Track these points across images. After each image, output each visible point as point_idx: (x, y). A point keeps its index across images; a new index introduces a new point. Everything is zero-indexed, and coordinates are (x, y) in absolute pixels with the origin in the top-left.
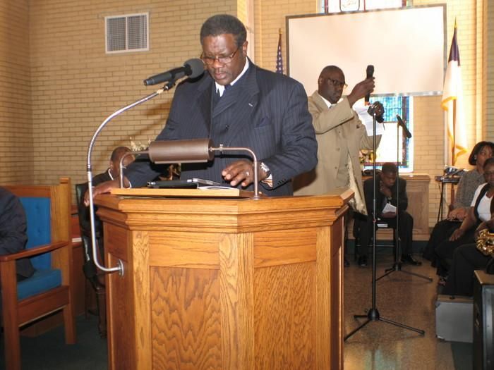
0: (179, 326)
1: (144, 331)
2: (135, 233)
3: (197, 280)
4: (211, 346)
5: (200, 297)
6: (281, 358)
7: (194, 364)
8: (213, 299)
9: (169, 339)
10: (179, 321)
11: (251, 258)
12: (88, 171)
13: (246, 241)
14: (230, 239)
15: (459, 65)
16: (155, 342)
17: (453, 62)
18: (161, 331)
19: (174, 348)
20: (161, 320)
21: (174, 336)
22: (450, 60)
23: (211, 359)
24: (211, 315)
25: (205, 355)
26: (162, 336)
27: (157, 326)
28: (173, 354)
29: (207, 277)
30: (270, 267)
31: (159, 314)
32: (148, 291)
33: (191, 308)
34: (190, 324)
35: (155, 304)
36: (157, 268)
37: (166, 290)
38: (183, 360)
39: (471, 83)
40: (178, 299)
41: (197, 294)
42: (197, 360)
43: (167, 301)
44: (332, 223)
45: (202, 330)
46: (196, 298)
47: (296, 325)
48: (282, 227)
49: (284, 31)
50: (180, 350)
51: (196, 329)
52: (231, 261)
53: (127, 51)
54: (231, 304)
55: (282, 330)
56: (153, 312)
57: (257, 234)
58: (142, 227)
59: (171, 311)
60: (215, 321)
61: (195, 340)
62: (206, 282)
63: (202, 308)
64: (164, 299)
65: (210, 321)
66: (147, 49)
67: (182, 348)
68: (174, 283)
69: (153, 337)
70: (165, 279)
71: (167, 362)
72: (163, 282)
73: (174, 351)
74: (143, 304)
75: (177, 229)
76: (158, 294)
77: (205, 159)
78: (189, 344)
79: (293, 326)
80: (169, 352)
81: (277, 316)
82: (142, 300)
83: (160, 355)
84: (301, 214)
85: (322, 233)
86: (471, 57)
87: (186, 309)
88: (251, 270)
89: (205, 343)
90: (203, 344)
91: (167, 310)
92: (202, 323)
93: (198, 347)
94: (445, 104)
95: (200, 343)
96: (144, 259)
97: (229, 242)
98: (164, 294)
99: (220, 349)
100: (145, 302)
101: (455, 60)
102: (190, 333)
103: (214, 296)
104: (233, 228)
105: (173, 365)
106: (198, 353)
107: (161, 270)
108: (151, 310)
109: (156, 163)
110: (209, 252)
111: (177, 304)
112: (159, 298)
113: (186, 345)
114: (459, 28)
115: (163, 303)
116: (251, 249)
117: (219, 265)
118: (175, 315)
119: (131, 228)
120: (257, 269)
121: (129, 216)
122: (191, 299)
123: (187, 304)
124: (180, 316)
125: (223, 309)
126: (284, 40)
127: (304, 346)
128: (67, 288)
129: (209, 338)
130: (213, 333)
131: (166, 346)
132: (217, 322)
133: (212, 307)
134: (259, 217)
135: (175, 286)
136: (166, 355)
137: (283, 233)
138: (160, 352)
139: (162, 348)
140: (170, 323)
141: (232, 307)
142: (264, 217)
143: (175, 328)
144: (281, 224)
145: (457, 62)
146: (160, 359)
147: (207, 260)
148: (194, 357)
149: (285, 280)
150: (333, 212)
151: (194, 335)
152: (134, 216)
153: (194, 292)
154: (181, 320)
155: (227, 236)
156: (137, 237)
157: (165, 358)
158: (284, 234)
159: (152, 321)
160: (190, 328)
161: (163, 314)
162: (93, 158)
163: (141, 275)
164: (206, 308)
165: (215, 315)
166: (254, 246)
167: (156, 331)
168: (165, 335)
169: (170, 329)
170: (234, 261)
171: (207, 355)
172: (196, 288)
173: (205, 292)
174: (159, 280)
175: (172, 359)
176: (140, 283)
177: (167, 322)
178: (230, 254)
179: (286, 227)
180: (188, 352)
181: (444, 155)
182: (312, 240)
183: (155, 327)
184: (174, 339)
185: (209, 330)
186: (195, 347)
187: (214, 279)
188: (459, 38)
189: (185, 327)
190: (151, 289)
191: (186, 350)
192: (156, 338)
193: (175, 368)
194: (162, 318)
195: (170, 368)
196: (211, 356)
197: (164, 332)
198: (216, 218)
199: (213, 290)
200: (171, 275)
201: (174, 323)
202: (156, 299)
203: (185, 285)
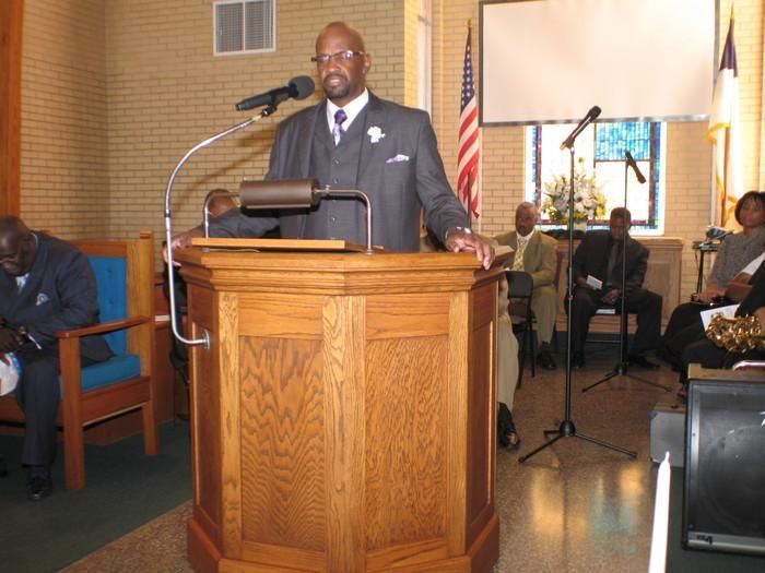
0: (273, 410)
1: (232, 418)
2: (222, 294)
3: (296, 354)
4: (312, 436)
5: (300, 374)
6: (400, 455)
7: (292, 458)
8: (315, 378)
9: (261, 427)
10: (273, 403)
11: (362, 328)
12: (165, 216)
13: (356, 306)
14: (335, 302)
15: (735, 75)
16: (245, 431)
17: (726, 71)
18: (252, 417)
19: (268, 438)
20: (252, 403)
21: (268, 423)
22: (722, 67)
23: (311, 453)
24: (312, 398)
25: (305, 447)
26: (253, 424)
27: (248, 411)
28: (267, 445)
29: (308, 350)
30: (388, 339)
31: (249, 396)
32: (237, 366)
33: (288, 388)
34: (286, 409)
35: (244, 383)
36: (247, 339)
37: (258, 365)
38: (277, 454)
39: (754, 102)
40: (273, 377)
41: (295, 370)
42: (295, 453)
43: (260, 380)
44: (470, 288)
45: (302, 416)
46: (295, 376)
47: (421, 414)
48: (402, 290)
49: (475, 22)
50: (274, 441)
51: (294, 416)
52: (337, 330)
53: (245, 52)
54: (337, 383)
55: (402, 420)
56: (243, 394)
57: (370, 297)
58: (231, 286)
59: (265, 392)
60: (317, 405)
61: (293, 429)
62: (306, 356)
63: (302, 389)
64: (256, 377)
65: (311, 405)
66: (274, 50)
67: (277, 439)
68: (268, 357)
69: (242, 424)
70: (258, 350)
71: (259, 456)
72: (255, 355)
73: (268, 442)
74: (230, 383)
75: (272, 289)
76: (249, 371)
77: (307, 203)
78: (286, 433)
79: (417, 415)
80: (261, 443)
81: (396, 401)
82: (230, 379)
83: (250, 447)
84: (428, 275)
85: (457, 300)
86: (755, 63)
87: (282, 390)
88: (362, 341)
89: (305, 431)
90: (302, 431)
91: (260, 390)
92: (301, 408)
93: (296, 437)
94: (713, 135)
95: (299, 432)
96: (233, 326)
97: (334, 306)
98: (256, 371)
99: (322, 439)
100: (233, 381)
101: (730, 68)
102: (287, 419)
103: (315, 374)
104: (338, 288)
105: (266, 459)
106: (296, 444)
107: (253, 341)
108: (240, 391)
109: (249, 207)
110: (310, 319)
111: (271, 383)
112: (250, 376)
113: (282, 434)
114: (737, 19)
115: (254, 382)
116: (362, 316)
117: (321, 335)
119: (217, 288)
120: (370, 341)
121: (215, 273)
122: (290, 376)
123: (284, 383)
124: (275, 398)
125: (326, 389)
126: (475, 36)
127: (431, 442)
128: (147, 379)
129: (309, 425)
130: (314, 419)
131: (258, 436)
132: (319, 406)
133: (314, 387)
134: (374, 276)
135: (269, 362)
136: (257, 445)
137: (405, 297)
138: (250, 443)
139: (253, 438)
140: (263, 406)
141: (338, 388)
142: (379, 276)
143: (269, 413)
144: (399, 286)
145: (732, 71)
146: (250, 452)
147: (308, 328)
148: (292, 450)
149: (407, 357)
150: (472, 273)
151: (291, 421)
152: (220, 273)
153: (292, 368)
154: (276, 403)
155: (332, 299)
156: (224, 299)
157: (256, 450)
158: (406, 299)
159: (241, 404)
160: (287, 413)
161: (254, 396)
162: (173, 201)
163: (228, 346)
164: (306, 389)
165: (317, 396)
166: (367, 312)
167: (246, 417)
168: (258, 422)
169: (262, 414)
170: (340, 331)
171: (308, 446)
172: (295, 363)
173: (305, 370)
174: (250, 353)
175: (263, 452)
176: (227, 357)
177: (259, 405)
178: (336, 322)
179: (408, 289)
180: (284, 444)
181: (710, 210)
182: (444, 309)
183: (244, 412)
184: (268, 427)
185: (310, 416)
186: (292, 437)
187: (315, 353)
188: (736, 35)
189: (281, 412)
190: (241, 365)
191: (282, 441)
192: (246, 426)
193: (268, 463)
194: (253, 401)
195: (263, 463)
196: (312, 448)
197: (255, 417)
198: (320, 276)
199: (315, 366)
200: (265, 347)
201: (268, 407)
202: (246, 377)
203: (282, 360)
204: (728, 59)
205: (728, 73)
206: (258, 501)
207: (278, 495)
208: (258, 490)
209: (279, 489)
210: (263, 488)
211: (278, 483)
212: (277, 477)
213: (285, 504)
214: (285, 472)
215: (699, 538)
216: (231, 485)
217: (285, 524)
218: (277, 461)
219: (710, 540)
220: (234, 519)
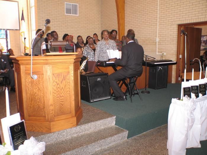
1: (51, 92)
4: (67, 92)
5: (65, 80)
7: (64, 97)
12: (31, 49)
17: (23, 20)
18: (55, 90)
19: (58, 94)
21: (58, 91)
23: (67, 95)
26: (55, 92)
28: (58, 96)
31: (54, 86)
35: (53, 84)
37: (56, 79)
40: (59, 81)
43: (56, 82)
51: (64, 88)
59: (58, 84)
62: (66, 76)
65: (67, 85)
70: (56, 76)
76: (54, 81)
78: (62, 92)
83: (55, 97)
87: (61, 83)
91: (56, 84)
92: (65, 86)
96: (51, 72)
98: (56, 81)
99: (70, 92)
102: (62, 89)
103: (68, 79)
104: (73, 62)
105: (58, 98)
106: (64, 94)
107: (55, 74)
110: (67, 68)
116: (74, 67)
117: (69, 71)
118: (59, 86)
122: (63, 80)
123: (61, 82)
124: (60, 85)
125: (70, 82)
129: (67, 90)
133: (68, 82)
135: (58, 78)
138: (55, 96)
139: (55, 95)
145: (24, 21)
146: (55, 98)
147: (66, 70)
152: (49, 61)
154: (60, 86)
155: (71, 64)
159: (53, 88)
160: (62, 88)
164: (66, 82)
165: (68, 84)
170: (72, 70)
172: (64, 77)
174: (54, 78)
175: (58, 97)
177: (56, 88)
183: (53, 90)
185: (67, 88)
186: (64, 92)
187: (68, 75)
189: (61, 88)
190: (52, 80)
191: (61, 94)
192: (54, 93)
193: (58, 99)
194: (55, 87)
195: (58, 100)
196: (67, 94)
197: (56, 90)
198: (69, 60)
199: (68, 77)
200: (57, 75)
201: (58, 88)
202: (54, 82)
203: (61, 77)
204: (23, 18)
205: (23, 21)
206: (57, 107)
207: (61, 105)
208: (57, 105)
209: (61, 104)
210: (58, 105)
211: (61, 103)
212: (61, 102)
213: (62, 107)
214: (62, 100)
215: (92, 100)
216: (51, 106)
217: (63, 110)
218: (61, 98)
219: (93, 100)
220: (52, 113)
